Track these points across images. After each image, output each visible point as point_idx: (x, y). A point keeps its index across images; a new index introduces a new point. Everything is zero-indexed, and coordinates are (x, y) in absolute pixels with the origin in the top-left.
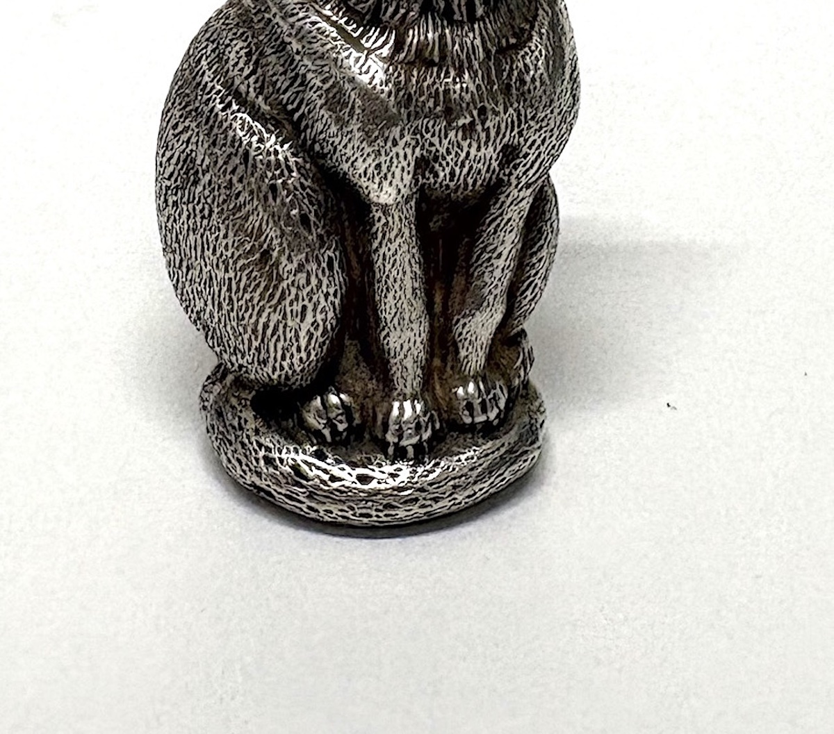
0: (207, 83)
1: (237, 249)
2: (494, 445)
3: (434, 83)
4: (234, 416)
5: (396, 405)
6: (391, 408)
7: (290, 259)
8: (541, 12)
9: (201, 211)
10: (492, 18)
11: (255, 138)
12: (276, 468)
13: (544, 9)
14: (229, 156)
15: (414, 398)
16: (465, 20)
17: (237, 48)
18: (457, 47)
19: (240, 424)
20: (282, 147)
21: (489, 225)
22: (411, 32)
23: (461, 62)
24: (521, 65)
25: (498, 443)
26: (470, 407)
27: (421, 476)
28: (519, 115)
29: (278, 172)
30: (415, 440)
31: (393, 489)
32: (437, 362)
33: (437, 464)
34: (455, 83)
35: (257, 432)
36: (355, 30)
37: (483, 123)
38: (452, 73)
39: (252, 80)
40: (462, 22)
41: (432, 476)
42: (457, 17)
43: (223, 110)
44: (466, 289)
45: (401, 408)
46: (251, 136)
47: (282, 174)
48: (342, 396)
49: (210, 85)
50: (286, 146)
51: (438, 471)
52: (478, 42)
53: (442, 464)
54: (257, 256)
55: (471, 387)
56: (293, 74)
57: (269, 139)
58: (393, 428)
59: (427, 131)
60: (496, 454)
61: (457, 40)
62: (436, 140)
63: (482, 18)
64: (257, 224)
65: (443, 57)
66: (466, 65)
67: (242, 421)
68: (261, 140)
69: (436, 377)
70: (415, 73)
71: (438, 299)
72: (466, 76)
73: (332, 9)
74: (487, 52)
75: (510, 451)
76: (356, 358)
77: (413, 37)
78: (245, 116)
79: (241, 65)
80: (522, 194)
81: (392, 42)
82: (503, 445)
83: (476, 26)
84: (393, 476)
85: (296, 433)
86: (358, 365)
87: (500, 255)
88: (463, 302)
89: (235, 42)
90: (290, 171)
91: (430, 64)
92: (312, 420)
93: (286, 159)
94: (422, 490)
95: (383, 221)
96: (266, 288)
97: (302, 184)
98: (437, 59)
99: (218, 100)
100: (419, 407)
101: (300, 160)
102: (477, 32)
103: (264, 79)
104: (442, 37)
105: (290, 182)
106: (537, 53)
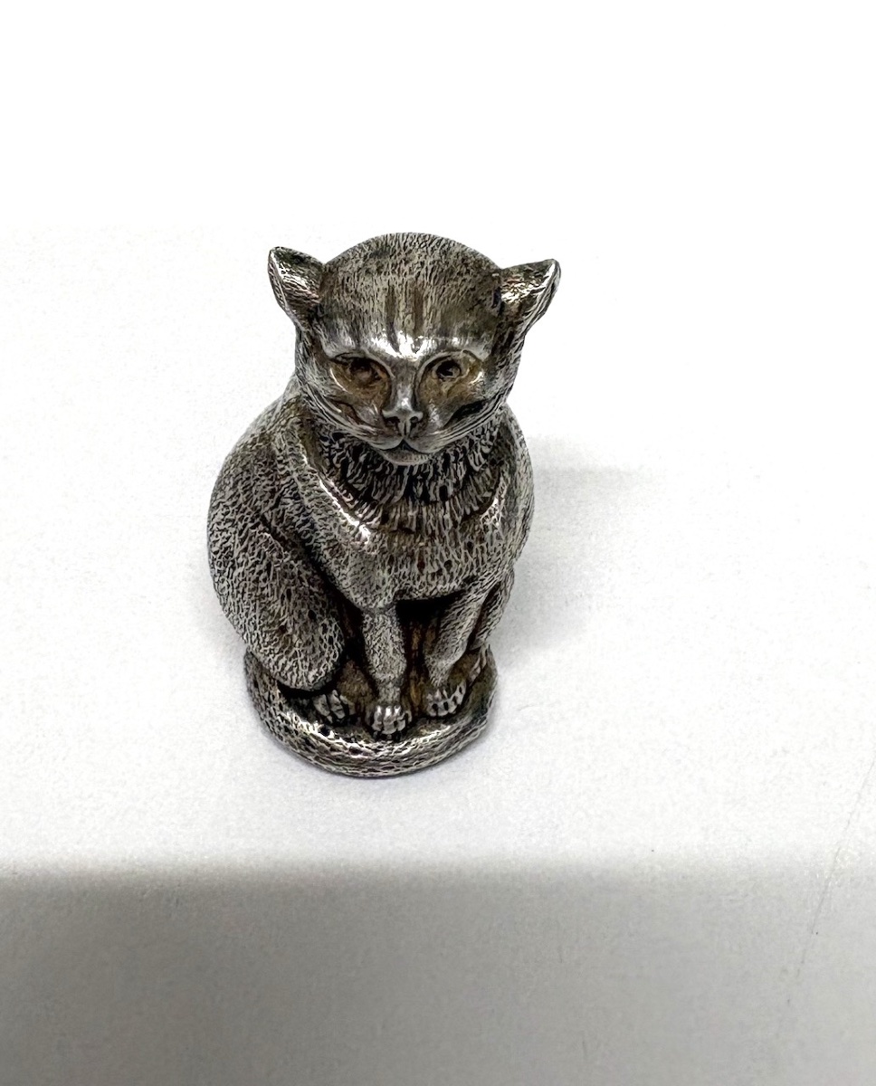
0: (241, 505)
1: (263, 620)
2: (450, 729)
3: (412, 546)
4: (266, 690)
5: (379, 710)
6: (375, 710)
7: (300, 637)
8: (502, 479)
9: (238, 587)
10: (460, 495)
11: (275, 555)
12: (293, 737)
13: (504, 477)
14: (257, 562)
15: (394, 704)
16: (439, 499)
17: (264, 484)
18: (431, 521)
19: (269, 698)
20: (296, 562)
21: (454, 610)
22: (394, 510)
23: (433, 532)
24: (481, 526)
25: (455, 726)
26: (435, 707)
27: (396, 752)
28: (477, 561)
29: (292, 581)
30: (393, 731)
31: (376, 760)
32: (413, 674)
33: (409, 743)
34: (427, 545)
35: (281, 706)
36: (352, 502)
37: (448, 570)
38: (426, 539)
39: (274, 511)
40: (436, 502)
41: (404, 752)
42: (432, 497)
43: (253, 528)
44: (435, 641)
45: (384, 712)
46: (272, 552)
47: (294, 584)
48: (342, 697)
49: (244, 506)
50: (300, 562)
51: (409, 748)
52: (447, 516)
53: (413, 742)
54: (276, 628)
55: (438, 695)
56: (305, 518)
57: (286, 556)
58: (377, 722)
59: (404, 577)
60: (453, 736)
61: (432, 516)
62: (411, 582)
63: (453, 497)
64: (277, 611)
65: (419, 528)
66: (437, 533)
67: (271, 697)
68: (280, 556)
69: (413, 688)
70: (396, 539)
71: (415, 640)
72: (437, 541)
73: (335, 482)
74: (455, 523)
75: (463, 732)
76: (354, 667)
77: (395, 515)
78: (268, 535)
79: (266, 498)
80: (479, 596)
81: (380, 515)
82: (458, 728)
83: (447, 503)
84: (376, 751)
85: (307, 713)
86: (356, 672)
87: (461, 627)
88: (433, 648)
89: (263, 478)
90: (302, 581)
91: (408, 532)
92: (319, 707)
93: (299, 573)
94: (396, 761)
95: (371, 619)
96: (284, 647)
97: (311, 591)
98: (414, 528)
99: (249, 520)
100: (397, 711)
101: (309, 573)
102: (448, 508)
103: (284, 513)
104: (420, 513)
105: (301, 589)
106: (495, 517)
